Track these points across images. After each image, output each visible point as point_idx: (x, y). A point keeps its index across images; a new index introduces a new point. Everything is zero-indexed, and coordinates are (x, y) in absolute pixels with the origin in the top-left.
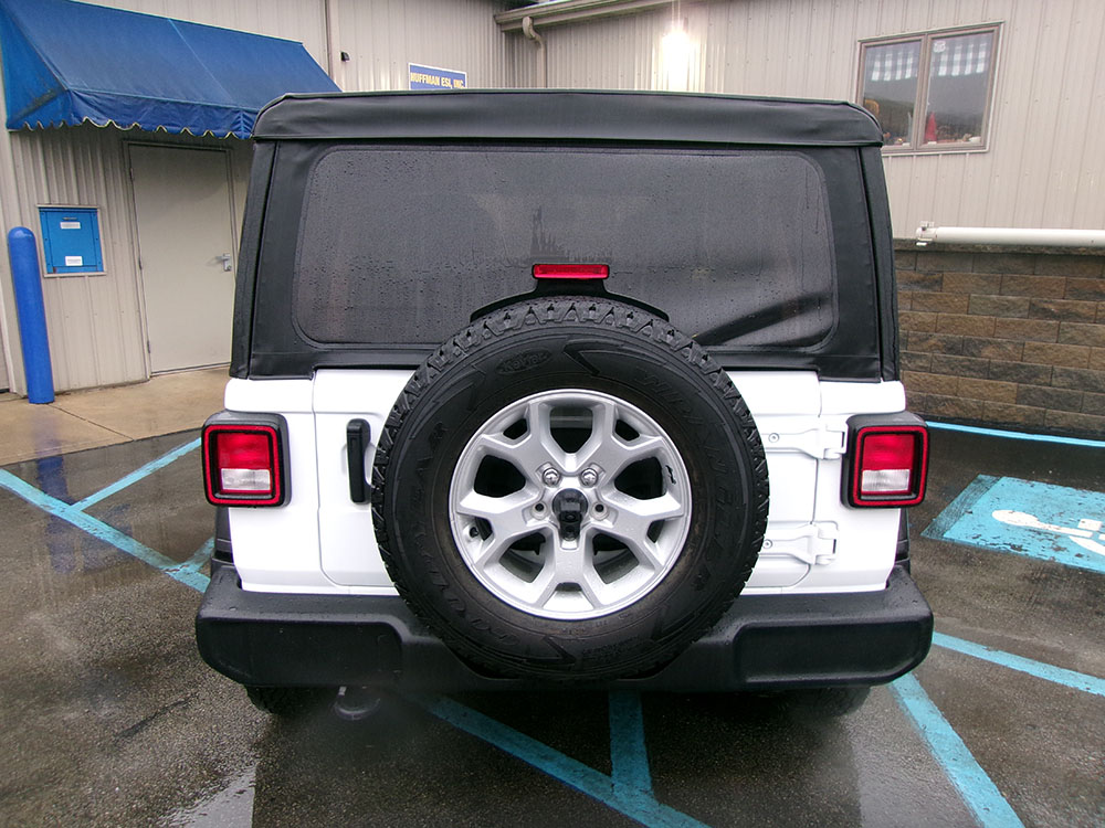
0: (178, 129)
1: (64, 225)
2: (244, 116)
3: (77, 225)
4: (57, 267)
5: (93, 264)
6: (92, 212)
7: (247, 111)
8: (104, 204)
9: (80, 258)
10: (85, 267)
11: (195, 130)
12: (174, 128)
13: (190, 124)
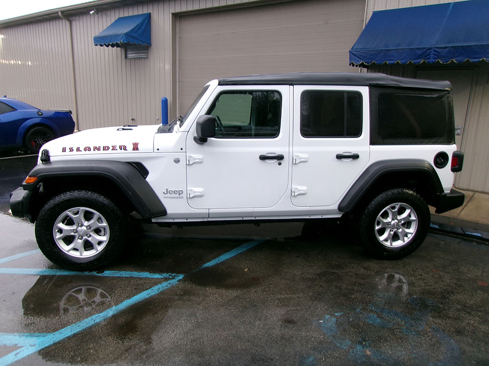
0: (394, 61)
2: (435, 51)
11: (403, 61)
12: (392, 62)
13: (401, 58)
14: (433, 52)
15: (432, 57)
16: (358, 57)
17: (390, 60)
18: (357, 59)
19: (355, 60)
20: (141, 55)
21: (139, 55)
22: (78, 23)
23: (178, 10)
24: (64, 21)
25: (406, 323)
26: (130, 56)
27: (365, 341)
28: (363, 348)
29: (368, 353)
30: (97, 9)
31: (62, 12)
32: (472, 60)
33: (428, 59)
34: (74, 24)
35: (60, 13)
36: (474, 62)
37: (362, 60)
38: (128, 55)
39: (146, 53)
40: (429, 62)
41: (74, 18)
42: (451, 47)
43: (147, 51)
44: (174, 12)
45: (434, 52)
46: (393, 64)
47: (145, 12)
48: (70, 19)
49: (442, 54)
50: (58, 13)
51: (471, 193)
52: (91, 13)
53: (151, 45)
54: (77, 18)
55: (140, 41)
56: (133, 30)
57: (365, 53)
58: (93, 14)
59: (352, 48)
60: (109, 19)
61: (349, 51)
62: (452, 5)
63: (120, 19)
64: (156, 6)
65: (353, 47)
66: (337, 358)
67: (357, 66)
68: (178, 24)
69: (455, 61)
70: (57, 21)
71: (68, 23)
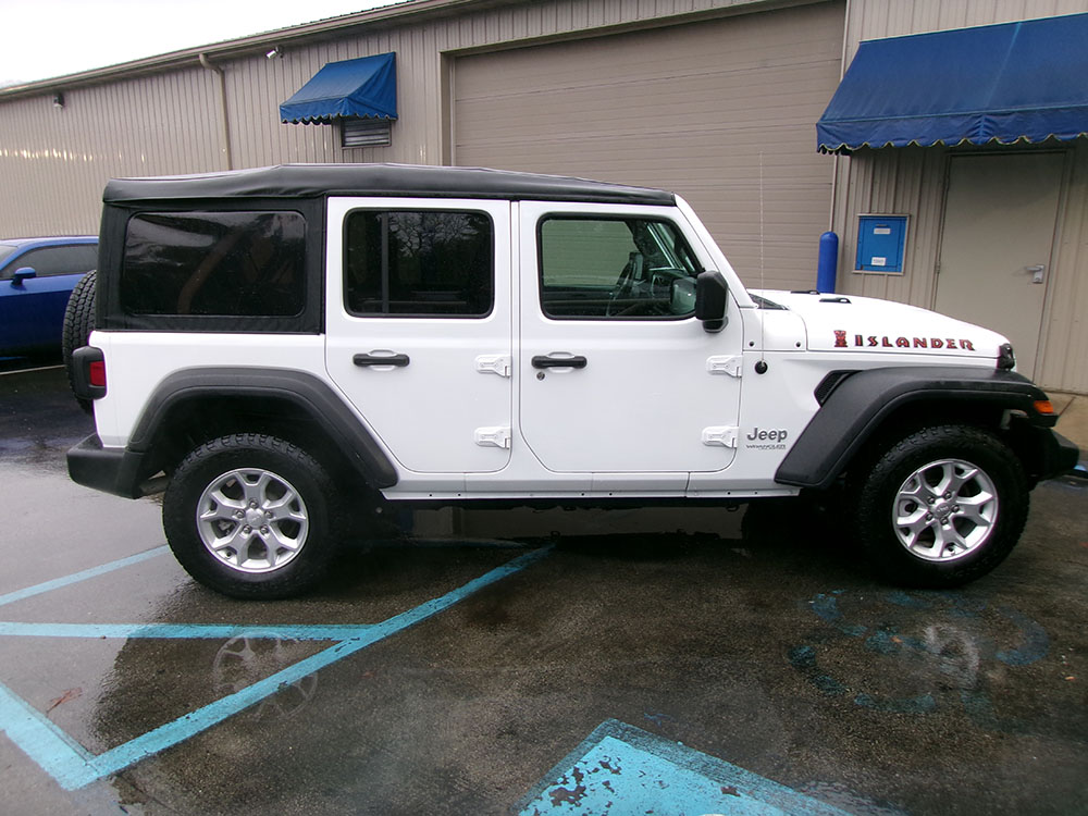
1: (877, 231)
2: (987, 120)
3: (887, 231)
4: (864, 263)
5: (894, 265)
6: (903, 219)
7: (988, 114)
8: (915, 214)
9: (884, 259)
10: (886, 267)
11: (924, 141)
12: (902, 143)
13: (922, 134)
14: (984, 123)
15: (981, 133)
16: (834, 135)
17: (897, 139)
18: (833, 139)
19: (828, 141)
20: (376, 137)
21: (371, 138)
22: (238, 76)
23: (454, 46)
24: (208, 73)
25: (955, 601)
26: (352, 140)
27: (889, 626)
28: (888, 634)
29: (898, 641)
30: (280, 46)
31: (206, 55)
32: (1060, 137)
33: (973, 136)
34: (230, 78)
35: (202, 58)
36: (1064, 141)
37: (841, 140)
38: (348, 140)
39: (387, 134)
40: (976, 143)
41: (230, 66)
42: (1019, 112)
43: (388, 130)
44: (446, 50)
45: (987, 124)
46: (904, 147)
47: (384, 50)
48: (222, 68)
49: (1002, 126)
50: (198, 56)
51: (1067, 398)
52: (269, 55)
53: (397, 118)
54: (237, 66)
55: (378, 110)
56: (362, 88)
57: (849, 127)
58: (274, 57)
59: (822, 119)
60: (305, 67)
61: (817, 125)
62: (1018, 27)
63: (329, 66)
64: (406, 39)
65: (824, 116)
66: (848, 647)
67: (831, 153)
68: (452, 75)
69: (1027, 140)
70: (194, 74)
71: (217, 78)
